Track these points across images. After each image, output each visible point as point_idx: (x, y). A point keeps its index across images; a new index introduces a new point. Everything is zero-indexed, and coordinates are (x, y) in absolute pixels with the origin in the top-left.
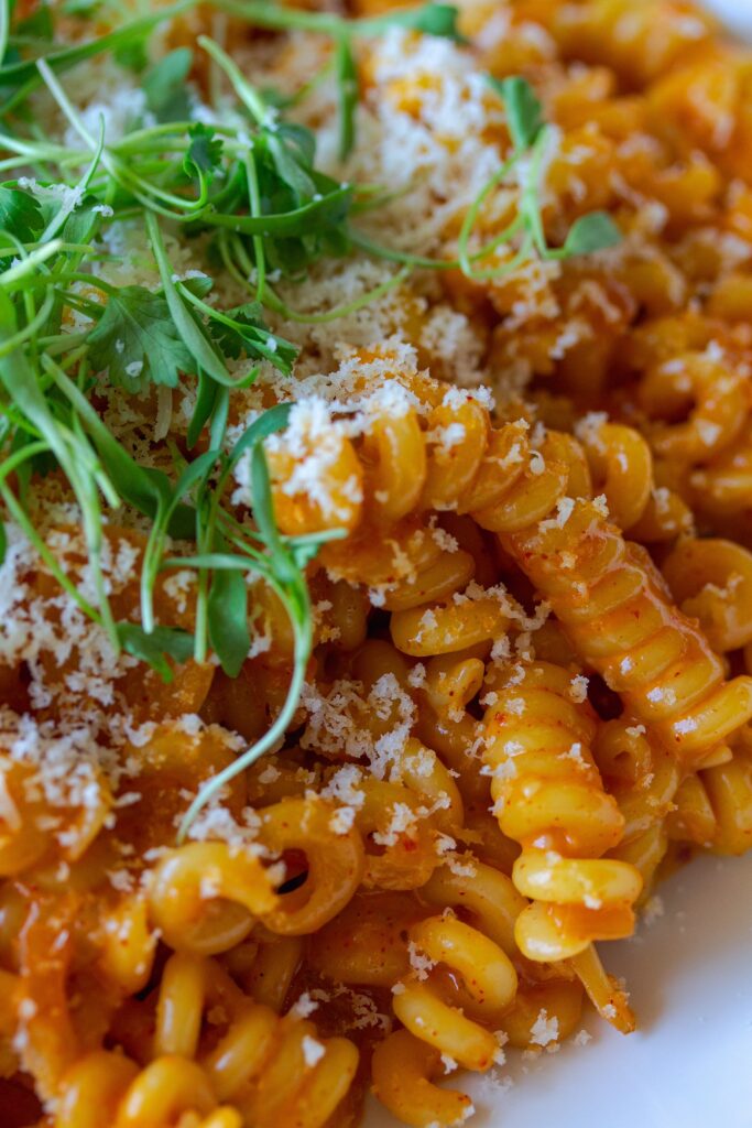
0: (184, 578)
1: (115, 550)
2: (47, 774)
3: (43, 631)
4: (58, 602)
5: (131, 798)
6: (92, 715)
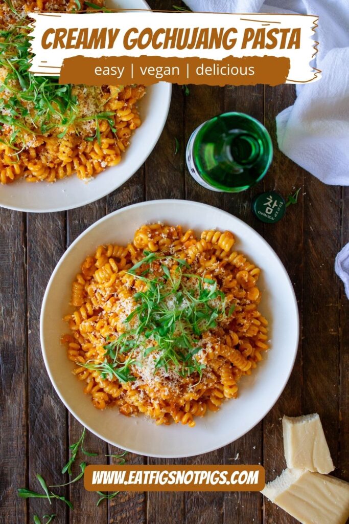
1: (179, 366)
2: (173, 389)
5: (181, 389)
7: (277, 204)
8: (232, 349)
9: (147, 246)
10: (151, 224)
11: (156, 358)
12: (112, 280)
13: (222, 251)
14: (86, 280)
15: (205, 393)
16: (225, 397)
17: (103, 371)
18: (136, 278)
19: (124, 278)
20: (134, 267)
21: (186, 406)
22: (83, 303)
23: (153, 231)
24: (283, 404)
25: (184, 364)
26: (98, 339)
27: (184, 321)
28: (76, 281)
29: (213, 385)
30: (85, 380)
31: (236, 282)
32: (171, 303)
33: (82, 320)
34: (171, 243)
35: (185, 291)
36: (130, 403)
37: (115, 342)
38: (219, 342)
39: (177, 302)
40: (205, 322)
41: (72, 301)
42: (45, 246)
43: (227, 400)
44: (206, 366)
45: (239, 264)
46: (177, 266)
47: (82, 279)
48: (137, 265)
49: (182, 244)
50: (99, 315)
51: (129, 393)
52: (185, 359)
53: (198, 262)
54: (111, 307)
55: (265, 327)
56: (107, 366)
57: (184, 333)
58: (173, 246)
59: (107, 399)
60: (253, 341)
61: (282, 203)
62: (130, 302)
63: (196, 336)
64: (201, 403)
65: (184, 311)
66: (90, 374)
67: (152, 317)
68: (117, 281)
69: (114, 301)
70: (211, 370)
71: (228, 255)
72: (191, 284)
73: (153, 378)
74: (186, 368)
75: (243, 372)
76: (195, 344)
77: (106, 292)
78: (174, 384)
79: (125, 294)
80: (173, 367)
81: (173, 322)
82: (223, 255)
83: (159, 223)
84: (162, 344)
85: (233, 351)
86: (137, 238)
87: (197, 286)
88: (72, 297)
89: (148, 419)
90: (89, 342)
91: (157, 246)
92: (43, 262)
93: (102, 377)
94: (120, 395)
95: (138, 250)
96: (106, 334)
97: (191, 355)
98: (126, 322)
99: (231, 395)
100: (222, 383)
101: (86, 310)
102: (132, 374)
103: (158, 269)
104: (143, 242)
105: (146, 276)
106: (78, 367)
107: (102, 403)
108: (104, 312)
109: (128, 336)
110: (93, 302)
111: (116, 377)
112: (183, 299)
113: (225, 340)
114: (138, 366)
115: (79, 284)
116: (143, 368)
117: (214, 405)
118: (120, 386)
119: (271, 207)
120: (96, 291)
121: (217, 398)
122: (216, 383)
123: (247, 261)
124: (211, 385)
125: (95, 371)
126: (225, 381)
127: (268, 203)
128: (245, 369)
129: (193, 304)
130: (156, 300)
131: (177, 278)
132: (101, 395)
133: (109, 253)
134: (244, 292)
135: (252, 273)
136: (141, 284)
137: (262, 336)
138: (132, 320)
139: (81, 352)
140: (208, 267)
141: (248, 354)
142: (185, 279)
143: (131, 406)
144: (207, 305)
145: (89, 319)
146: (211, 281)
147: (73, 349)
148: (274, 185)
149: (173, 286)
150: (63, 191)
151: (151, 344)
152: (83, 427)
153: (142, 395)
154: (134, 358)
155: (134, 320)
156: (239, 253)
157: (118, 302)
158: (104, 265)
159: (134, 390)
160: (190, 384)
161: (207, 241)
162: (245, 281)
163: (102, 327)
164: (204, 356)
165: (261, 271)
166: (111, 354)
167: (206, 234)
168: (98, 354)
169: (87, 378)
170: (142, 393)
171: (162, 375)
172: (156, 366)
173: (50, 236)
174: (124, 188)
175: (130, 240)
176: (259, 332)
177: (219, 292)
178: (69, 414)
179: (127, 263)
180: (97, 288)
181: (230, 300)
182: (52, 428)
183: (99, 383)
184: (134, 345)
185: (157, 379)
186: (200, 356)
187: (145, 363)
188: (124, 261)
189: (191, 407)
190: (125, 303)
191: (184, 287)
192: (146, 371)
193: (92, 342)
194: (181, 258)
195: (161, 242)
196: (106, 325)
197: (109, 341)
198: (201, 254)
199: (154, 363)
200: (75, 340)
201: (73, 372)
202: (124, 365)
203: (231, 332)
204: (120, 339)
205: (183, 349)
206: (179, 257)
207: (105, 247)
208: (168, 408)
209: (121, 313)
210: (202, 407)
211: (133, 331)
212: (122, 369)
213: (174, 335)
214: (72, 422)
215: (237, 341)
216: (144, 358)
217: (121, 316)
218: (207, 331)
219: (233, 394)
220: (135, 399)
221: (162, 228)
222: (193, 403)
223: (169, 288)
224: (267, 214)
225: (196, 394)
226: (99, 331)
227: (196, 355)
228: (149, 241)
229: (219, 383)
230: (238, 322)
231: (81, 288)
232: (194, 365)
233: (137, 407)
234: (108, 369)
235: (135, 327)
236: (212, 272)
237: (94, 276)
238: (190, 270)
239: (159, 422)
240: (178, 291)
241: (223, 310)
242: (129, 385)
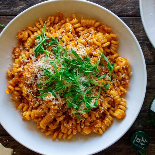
3: (39, 79)
7: (142, 145)
8: (54, 116)
9: (118, 65)
10: (131, 68)
11: (49, 69)
12: (97, 43)
13: (114, 112)
14: (97, 27)
15: (26, 100)
16: (23, 112)
17: (41, 37)
18: (99, 58)
19: (98, 50)
20: (105, 57)
21: (19, 88)
22: (83, 25)
23: (127, 69)
24: (18, 148)
25: (45, 87)
26: (61, 34)
27: (72, 87)
28: (97, 22)
29: (31, 105)
30: (35, 26)
31: (95, 119)
32: (83, 79)
33: (73, 24)
34: (119, 80)
35: (90, 88)
36: (21, 54)
37: (60, 44)
38: (58, 109)
39: (83, 83)
40: (71, 100)
41: (84, 19)
42: (117, 3)
43: (22, 113)
44: (44, 101)
45: (106, 121)
46: (105, 83)
47: (98, 25)
48: (106, 59)
49: (118, 86)
50: (76, 35)
51: (27, 53)
52: (48, 87)
53: (107, 96)
54: (81, 42)
55: (66, 138)
56: (44, 39)
57: (65, 87)
58: (117, 81)
59: (24, 39)
60: (58, 130)
61: (143, 149)
62: (84, 54)
63: (63, 94)
64: (20, 97)
65: (78, 87)
66: (39, 29)
67: (75, 67)
68: (97, 46)
69: (85, 44)
70: (41, 104)
71: (110, 115)
72: (95, 92)
73: (37, 67)
74: (43, 88)
75: (39, 123)
76: (58, 93)
77: (90, 39)
78: (32, 80)
79: (89, 51)
80: (44, 80)
81: (72, 80)
82: (111, 112)
83: (131, 73)
84: (59, 73)
85: (53, 117)
86: (123, 59)
87: (93, 95)
88: (86, 19)
89: (10, 65)
90: (59, 29)
91: (118, 71)
92: (107, 2)
93: (38, 36)
94: (26, 48)
95: (115, 60)
96: (64, 39)
97: (51, 91)
98: (72, 51)
99: (25, 116)
100: (33, 110)
101: (79, 27)
102: (39, 55)
103: (104, 72)
104: (120, 62)
105: (100, 64)
106: (44, 22)
107: (21, 36)
108: (77, 38)
109: (63, 52)
110: (84, 32)
111: (37, 45)
112: (85, 87)
113: (59, 113)
114: (45, 58)
115: (95, 23)
116: (43, 61)
117: (19, 106)
118: (31, 48)
119: (140, 142)
120: (90, 33)
121: (23, 108)
122: (32, 107)
123: (107, 126)
124: (32, 103)
125: (41, 32)
126: (34, 112)
127: (143, 140)
128: (41, 125)
129: (82, 93)
130: (85, 70)
131: (99, 83)
132: (26, 36)
133: (113, 42)
134: (88, 125)
135: (100, 129)
136: (95, 61)
137: (61, 135)
138: (73, 55)
139: (53, 24)
140: (104, 103)
141: (50, 127)
142: (97, 88)
143: (19, 54)
144: (81, 102)
145: (73, 29)
146: (97, 104)
147: (55, 19)
148: (152, 143)
149: (94, 81)
150: (152, 14)
151: (58, 66)
152: (6, 25)
153: (26, 61)
154: (49, 56)
155: (73, 56)
156: (112, 122)
157: (84, 46)
158: (106, 39)
159: (29, 56)
160: (32, 91)
161: (120, 102)
162: (95, 125)
163: (68, 37)
164: (50, 99)
165: (101, 135)
166: (52, 42)
167: (124, 102)
168: (52, 34)
169: (37, 27)
170: (27, 61)
171: (38, 73)
172: (45, 69)
173: (123, 7)
174: (151, 52)
175: (121, 55)
176: (63, 133)
177: (90, 109)
178: (14, 17)
179: (107, 53)
180: (92, 34)
181: (84, 115)
182: (6, 6)
183: (34, 35)
184: (58, 56)
185: (36, 70)
186: (51, 97)
187: (46, 62)
188: (108, 51)
189: (17, 91)
190: (84, 51)
191: (92, 87)
192: (42, 63)
193: (59, 30)
194: (110, 86)
195: (120, 74)
196: (70, 39)
197: (60, 40)
198: (112, 98)
199: (47, 68)
200: (60, 20)
201: (40, 19)
202: (45, 50)
203: (64, 116)
204: (61, 47)
205: (55, 86)
206: (111, 85)
207: (117, 39)
208: (18, 77)
209: (77, 48)
210: (17, 98)
211: (67, 55)
212: (43, 48)
213: (64, 81)
214: (9, 18)
215: (59, 120)
216: (50, 62)
217: (75, 48)
218: (66, 101)
219: (26, 117)
220: (23, 57)
221: (128, 75)
222: (20, 92)
223: (92, 78)
224: (136, 139)
225: (26, 94)
226: (66, 35)
227: (52, 94)
228: (121, 66)
229: (32, 109)
230: (70, 120)
231: (92, 25)
232: (45, 93)
233: (18, 58)
234: (43, 40)
235: (69, 57)
236: (101, 105)
237: (100, 32)
238: (103, 92)
239: (9, 71)
240: (90, 83)
241: (78, 112)
242: (32, 53)
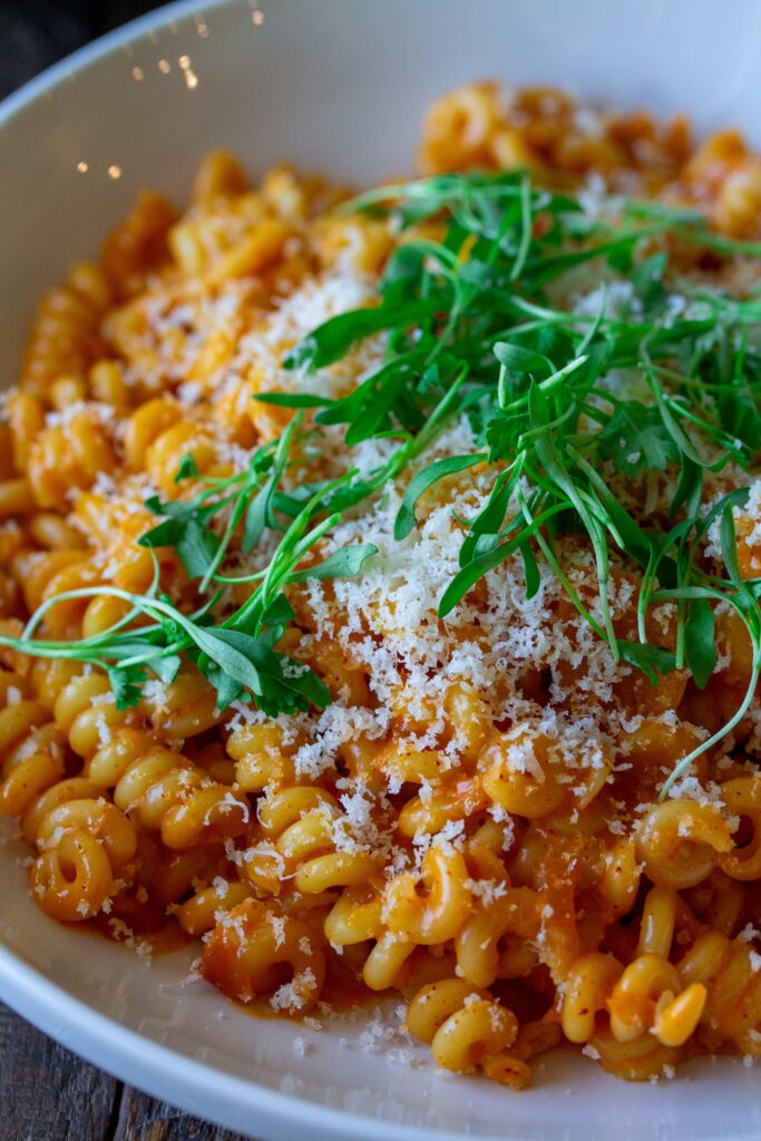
0: (668, 609)
1: (618, 586)
2: (564, 745)
3: (563, 644)
4: (575, 623)
5: (626, 766)
6: (596, 710)
21: (651, 912)
22: (76, 365)
25: (649, 578)
39: (637, 306)
68: (293, 246)
73: (437, 652)
84: (516, 404)
108: (189, 393)
110: (136, 356)
132: (93, 811)
153: (357, 808)
159: (306, 781)
171: (502, 647)
185: (468, 671)
199: (452, 538)
220: (310, 841)
242: (277, 743)
